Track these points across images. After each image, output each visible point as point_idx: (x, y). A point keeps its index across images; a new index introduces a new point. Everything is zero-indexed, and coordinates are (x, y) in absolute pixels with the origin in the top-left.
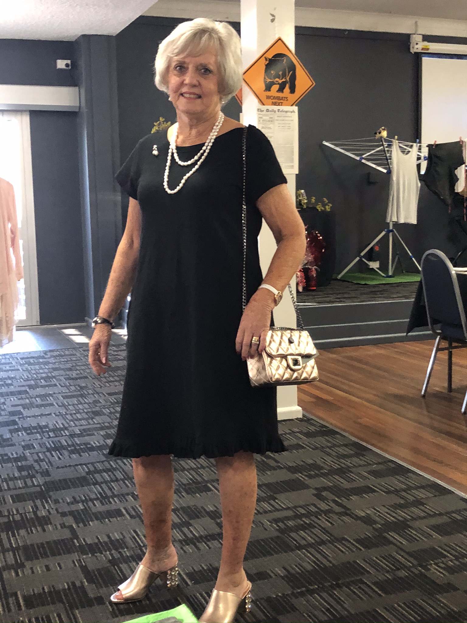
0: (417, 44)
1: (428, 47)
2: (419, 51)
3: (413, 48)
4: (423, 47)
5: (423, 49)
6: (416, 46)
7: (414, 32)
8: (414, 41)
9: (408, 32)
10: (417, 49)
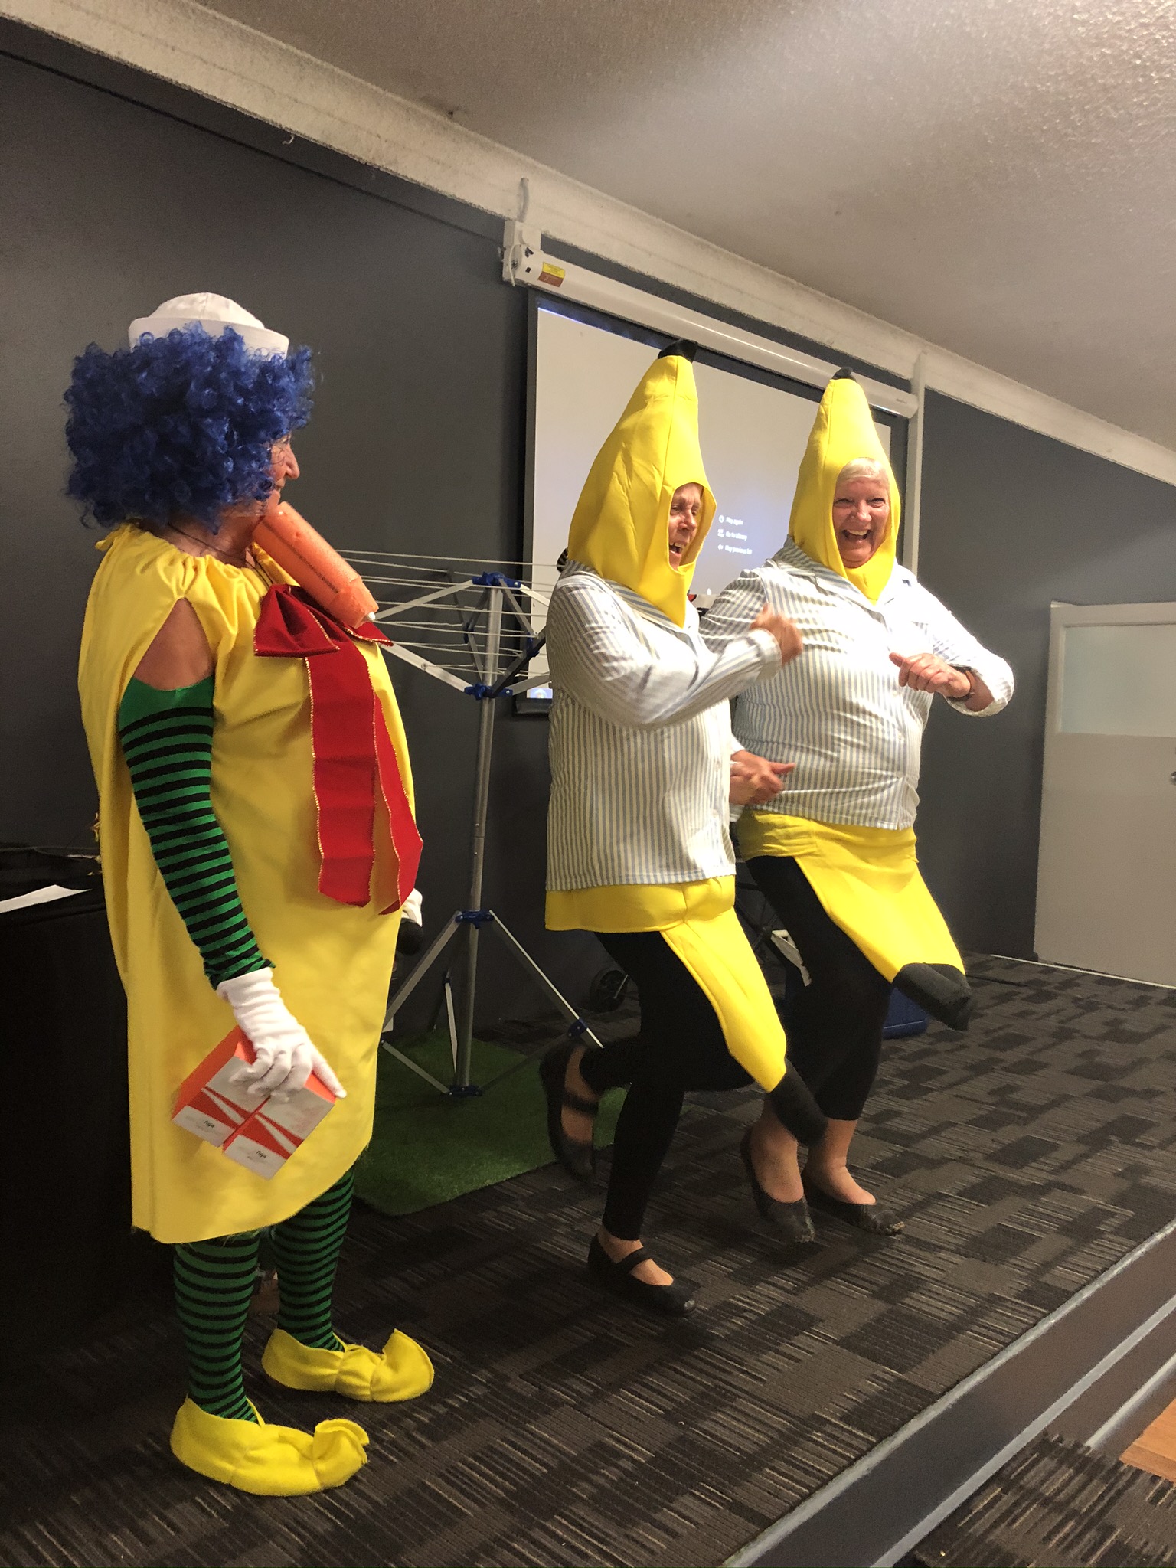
0: (529, 252)
1: (560, 274)
2: (532, 280)
3: (514, 265)
4: (547, 270)
5: (543, 277)
6: (526, 262)
7: (513, 215)
8: (517, 242)
9: (499, 210)
10: (528, 270)
